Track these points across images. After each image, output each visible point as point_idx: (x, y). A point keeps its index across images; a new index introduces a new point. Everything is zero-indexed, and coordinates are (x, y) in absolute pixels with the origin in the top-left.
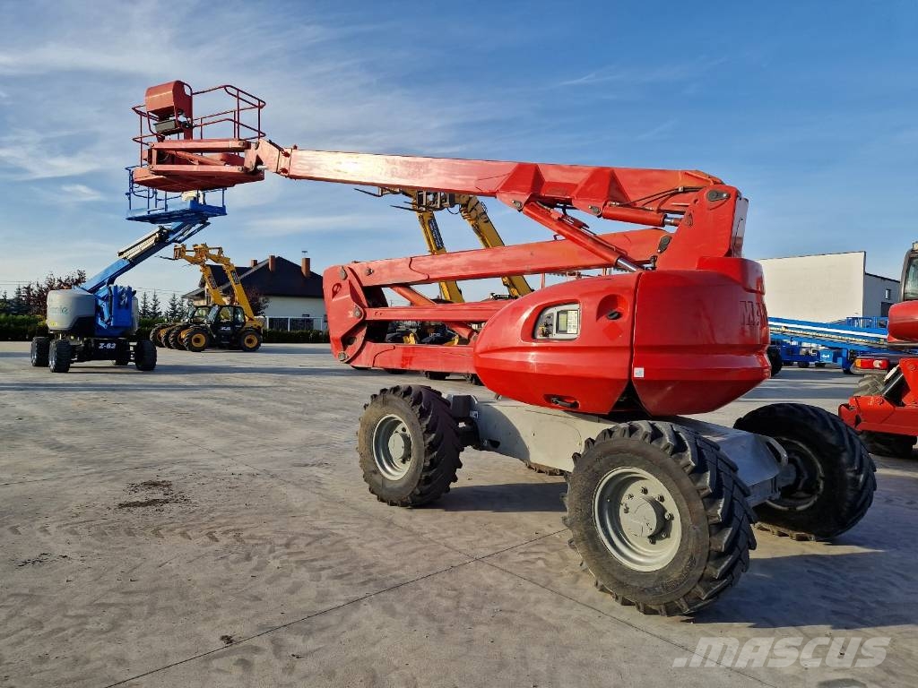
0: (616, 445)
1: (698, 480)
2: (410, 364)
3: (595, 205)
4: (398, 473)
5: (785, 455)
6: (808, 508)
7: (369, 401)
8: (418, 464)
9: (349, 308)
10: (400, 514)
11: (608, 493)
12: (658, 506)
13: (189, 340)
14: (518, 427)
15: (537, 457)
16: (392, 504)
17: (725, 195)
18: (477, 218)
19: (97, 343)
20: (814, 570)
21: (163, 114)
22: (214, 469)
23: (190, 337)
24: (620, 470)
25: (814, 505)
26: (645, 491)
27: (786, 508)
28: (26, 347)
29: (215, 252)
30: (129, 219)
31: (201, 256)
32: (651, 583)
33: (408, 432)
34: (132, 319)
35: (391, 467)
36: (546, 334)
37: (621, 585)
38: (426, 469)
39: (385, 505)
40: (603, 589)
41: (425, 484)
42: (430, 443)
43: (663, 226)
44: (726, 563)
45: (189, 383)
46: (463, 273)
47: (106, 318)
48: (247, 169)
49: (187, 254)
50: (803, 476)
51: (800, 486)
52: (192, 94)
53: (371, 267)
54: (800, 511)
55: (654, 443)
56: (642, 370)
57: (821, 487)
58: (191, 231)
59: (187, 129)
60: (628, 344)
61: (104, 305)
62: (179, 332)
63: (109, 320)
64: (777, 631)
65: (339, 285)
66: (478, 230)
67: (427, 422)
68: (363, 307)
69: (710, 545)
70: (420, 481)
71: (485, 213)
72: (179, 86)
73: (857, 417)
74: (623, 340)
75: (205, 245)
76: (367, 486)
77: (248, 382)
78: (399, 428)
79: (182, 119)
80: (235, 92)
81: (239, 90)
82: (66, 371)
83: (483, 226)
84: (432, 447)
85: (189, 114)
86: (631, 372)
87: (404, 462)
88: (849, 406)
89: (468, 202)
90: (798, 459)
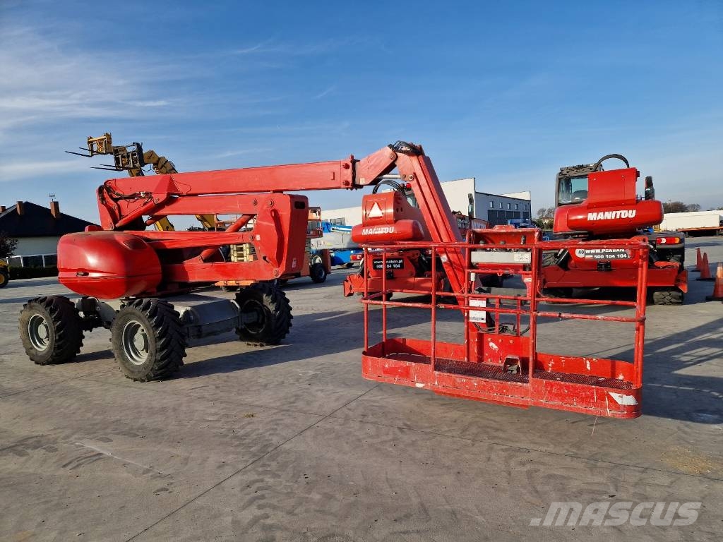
0: (125, 311)
1: (151, 320)
4: (45, 346)
7: (23, 308)
8: (53, 339)
10: (46, 368)
12: (145, 337)
16: (43, 364)
24: (130, 322)
25: (264, 330)
26: (143, 331)
35: (41, 344)
40: (127, 377)
41: (57, 350)
42: (58, 326)
51: (260, 321)
54: (259, 334)
57: (266, 320)
67: (55, 315)
73: (350, 286)
76: (28, 357)
88: (347, 281)
89: (158, 161)
90: (258, 309)
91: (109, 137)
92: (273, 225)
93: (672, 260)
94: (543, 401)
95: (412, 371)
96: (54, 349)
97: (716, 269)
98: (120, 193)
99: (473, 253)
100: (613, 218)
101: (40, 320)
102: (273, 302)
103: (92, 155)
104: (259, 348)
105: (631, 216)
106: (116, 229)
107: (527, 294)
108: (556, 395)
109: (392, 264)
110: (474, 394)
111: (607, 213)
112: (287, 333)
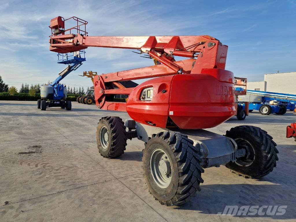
1: (176, 155)
2: (118, 109)
3: (171, 50)
4: (107, 146)
5: (236, 145)
6: (250, 166)
7: (99, 122)
8: (110, 144)
9: (100, 90)
13: (87, 101)
14: (147, 132)
16: (104, 157)
17: (214, 44)
19: (54, 102)
20: (244, 191)
21: (56, 27)
22: (59, 142)
23: (87, 100)
24: (158, 150)
25: (251, 165)
26: (166, 158)
27: (242, 166)
28: (36, 102)
29: (95, 74)
30: (58, 63)
31: (90, 75)
32: (163, 193)
34: (64, 95)
36: (144, 99)
37: (155, 193)
38: (112, 146)
39: (102, 157)
40: (151, 193)
41: (112, 151)
42: (113, 137)
43: (194, 57)
44: (185, 188)
45: (78, 114)
46: (133, 77)
47: (56, 94)
48: (75, 44)
49: (87, 74)
50: (248, 154)
52: (64, 20)
53: (106, 75)
54: (247, 167)
55: (165, 140)
56: (172, 112)
57: (254, 158)
58: (77, 66)
59: (63, 32)
60: (168, 102)
61: (55, 90)
62: (84, 99)
63: (57, 95)
64: (209, 216)
65: (97, 82)
67: (113, 129)
68: (104, 89)
69: (179, 181)
70: (110, 149)
72: (60, 18)
73: (294, 131)
74: (166, 101)
75: (91, 71)
76: (98, 150)
77: (96, 114)
79: (61, 29)
80: (77, 19)
81: (78, 18)
82: (45, 110)
84: (114, 138)
85: (64, 27)
86: (168, 113)
90: (247, 147)
101: (106, 131)
112: (271, 171)
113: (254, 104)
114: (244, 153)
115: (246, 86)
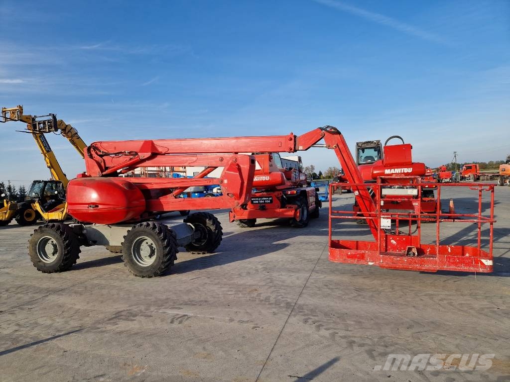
0: (137, 230)
1: (160, 235)
4: (51, 259)
5: (194, 228)
6: (204, 244)
7: (33, 233)
8: (62, 254)
11: (136, 246)
12: (151, 247)
15: (112, 243)
18: (72, 137)
24: (139, 238)
25: (206, 242)
26: (147, 243)
27: (199, 245)
33: (55, 242)
35: (47, 258)
37: (141, 272)
38: (65, 255)
40: (136, 276)
41: (66, 261)
42: (67, 244)
51: (202, 237)
55: (147, 228)
57: (207, 236)
66: (73, 143)
69: (164, 253)
71: (77, 133)
73: (234, 215)
76: (36, 268)
78: (50, 242)
83: (76, 140)
84: (67, 246)
87: (53, 255)
88: (231, 212)
89: (66, 128)
90: (201, 229)
91: (21, 108)
92: (238, 173)
93: (430, 197)
94: (445, 267)
95: (366, 256)
96: (63, 260)
97: (449, 203)
98: (105, 151)
99: (383, 190)
100: (400, 172)
101: (47, 241)
102: (213, 224)
103: (6, 121)
104: (201, 256)
105: (409, 171)
106: (103, 176)
107: (417, 212)
108: (453, 263)
109: (264, 200)
110: (406, 265)
111: (396, 169)
112: (219, 245)
113: (196, 194)
114: (200, 235)
115: (185, 172)
